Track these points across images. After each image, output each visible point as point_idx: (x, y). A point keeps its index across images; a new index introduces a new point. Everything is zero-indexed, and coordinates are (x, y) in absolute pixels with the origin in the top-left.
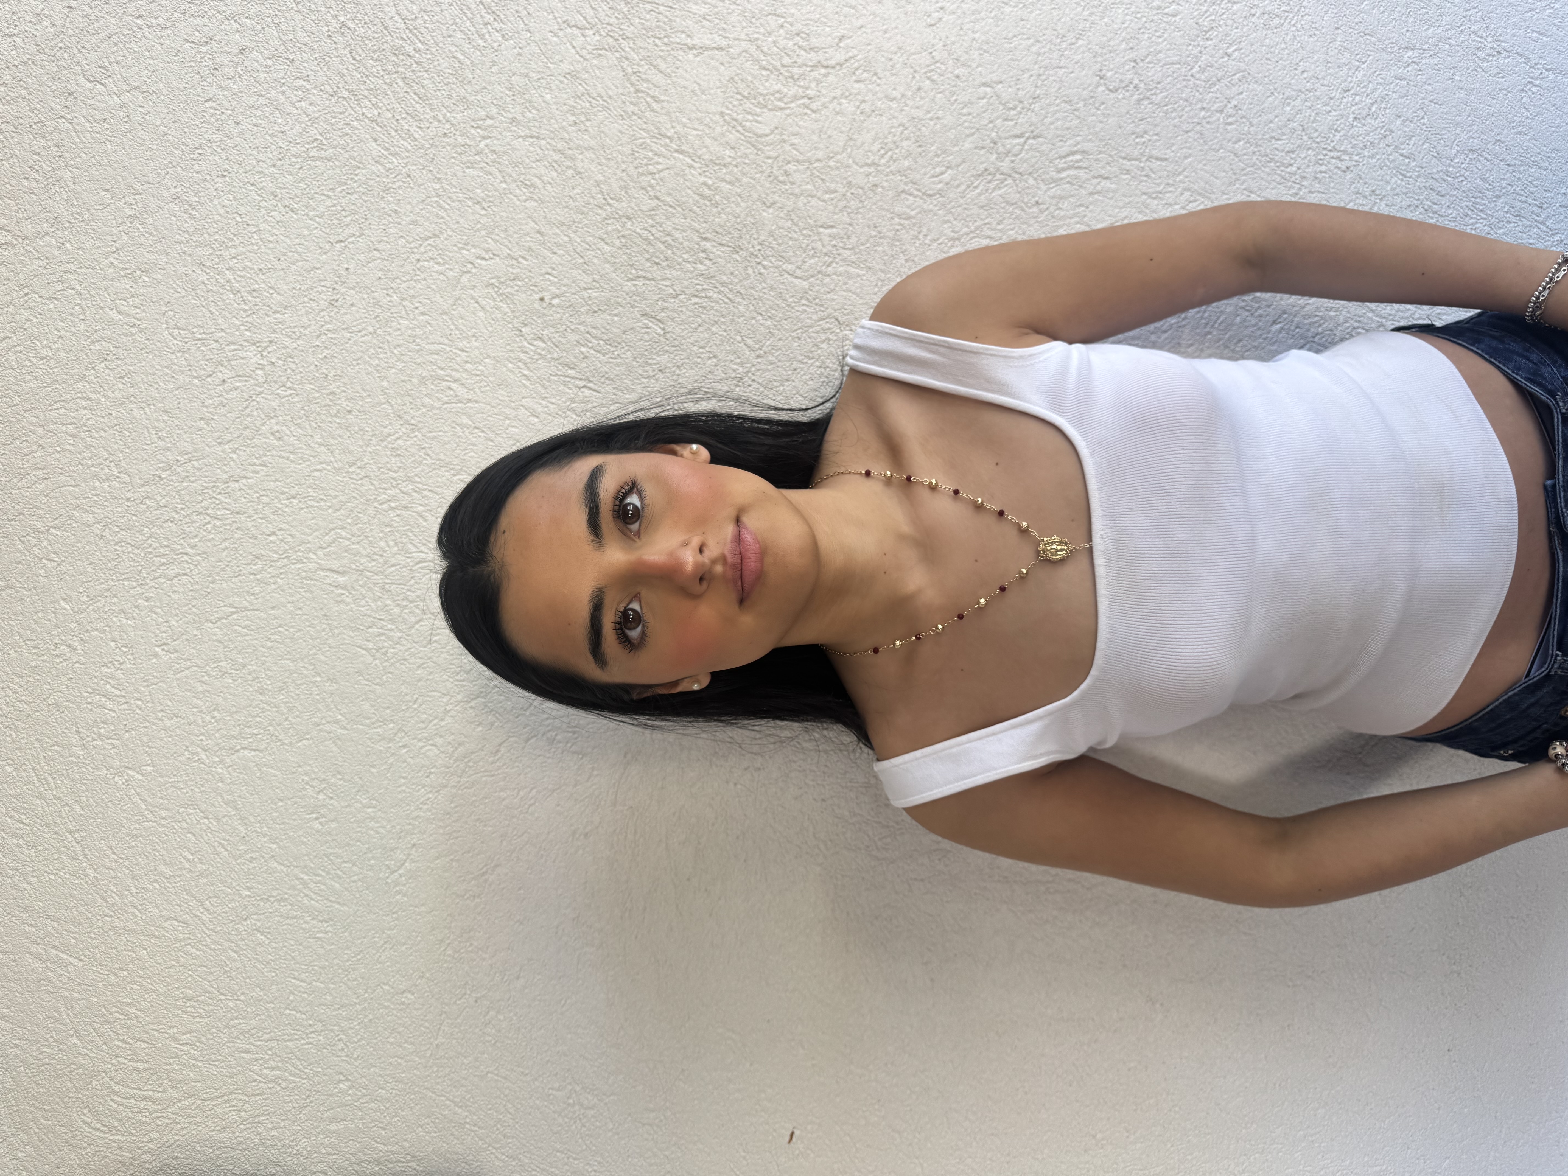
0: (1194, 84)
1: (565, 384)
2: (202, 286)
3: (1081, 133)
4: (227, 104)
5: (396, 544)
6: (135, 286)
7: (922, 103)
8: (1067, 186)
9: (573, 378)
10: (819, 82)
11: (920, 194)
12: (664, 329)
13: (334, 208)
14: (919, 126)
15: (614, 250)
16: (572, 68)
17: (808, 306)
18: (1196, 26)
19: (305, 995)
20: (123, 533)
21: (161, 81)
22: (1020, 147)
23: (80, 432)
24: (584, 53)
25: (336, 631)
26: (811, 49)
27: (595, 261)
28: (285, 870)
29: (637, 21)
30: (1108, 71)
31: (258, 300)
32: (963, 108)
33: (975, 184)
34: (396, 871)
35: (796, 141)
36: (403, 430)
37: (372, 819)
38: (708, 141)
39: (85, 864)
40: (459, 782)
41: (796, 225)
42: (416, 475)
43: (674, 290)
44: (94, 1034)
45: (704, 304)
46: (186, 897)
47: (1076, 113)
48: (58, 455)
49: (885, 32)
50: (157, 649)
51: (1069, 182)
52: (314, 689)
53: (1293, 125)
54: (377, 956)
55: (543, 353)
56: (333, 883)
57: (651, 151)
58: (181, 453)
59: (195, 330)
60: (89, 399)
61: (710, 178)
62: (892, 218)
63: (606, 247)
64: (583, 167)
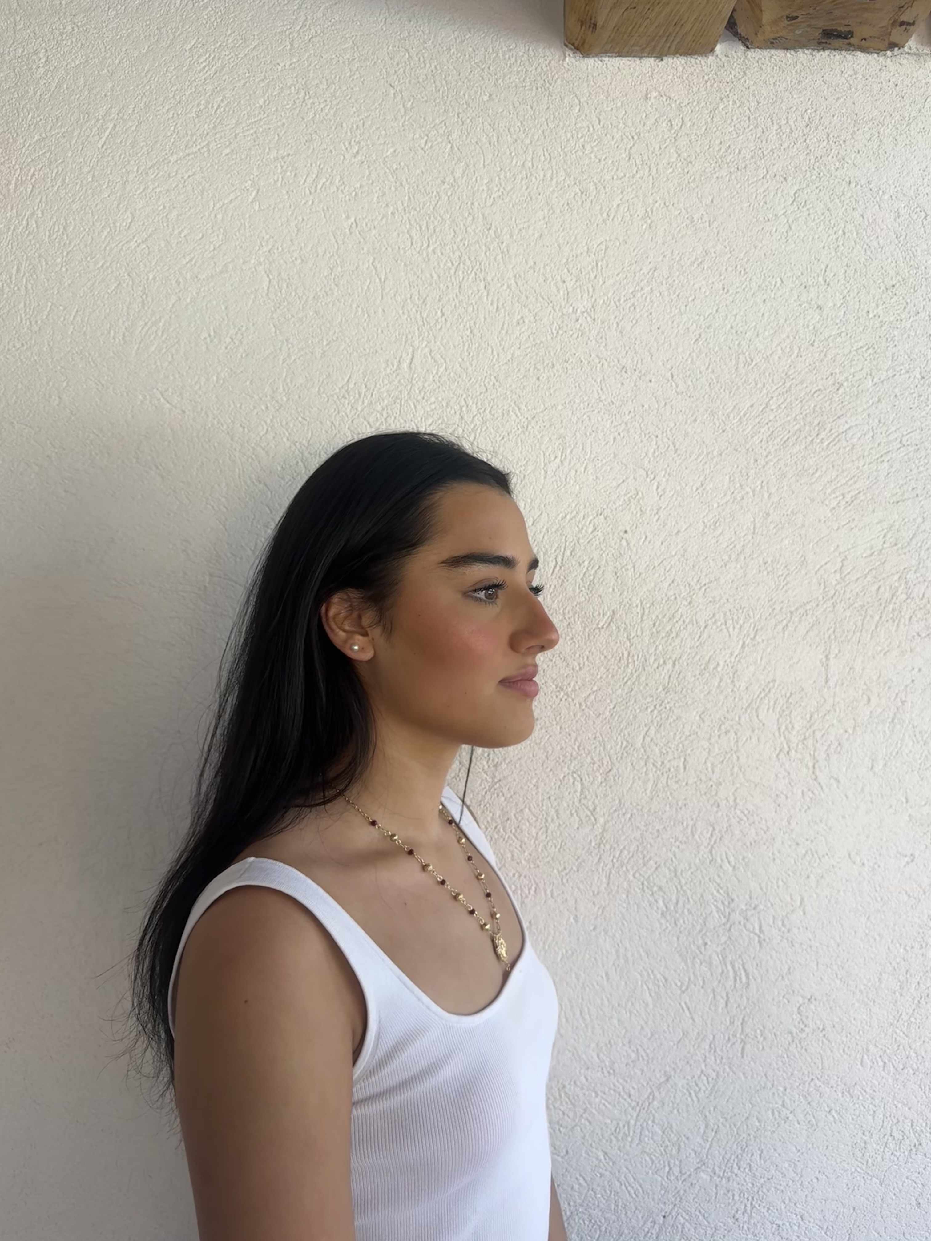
0: (806, 1081)
1: (559, 547)
2: (638, 269)
3: (764, 982)
4: (780, 293)
5: (432, 410)
6: (639, 218)
7: (787, 846)
8: (720, 971)
9: (563, 554)
10: (801, 761)
11: (712, 843)
12: (602, 628)
13: (698, 372)
14: (767, 844)
15: (665, 591)
16: (809, 562)
17: (621, 746)
18: (854, 1083)
19: (62, 319)
20: (447, 198)
21: (796, 246)
22: (751, 929)
23: (526, 170)
24: (822, 572)
25: (363, 360)
26: (828, 755)
27: (657, 575)
28: (168, 308)
29: (848, 615)
30: (815, 1006)
31: (628, 311)
32: (782, 881)
33: (721, 891)
34: (162, 396)
35: (753, 740)
36: (524, 420)
37: (207, 380)
38: (752, 668)
39: (181, 154)
40: (235, 450)
41: (686, 739)
42: (487, 428)
43: (633, 638)
44: (41, 153)
45: (622, 662)
46: (150, 230)
47: (780, 978)
48: (508, 153)
49: (843, 817)
50: (353, 219)
51: (723, 972)
52: (317, 340)
53: (773, 1168)
54: (92, 378)
55: (584, 531)
56: (155, 346)
57: (744, 623)
58: (508, 246)
59: (604, 262)
60: (552, 179)
61: (723, 669)
62: (692, 819)
63: (667, 584)
64: (730, 568)
